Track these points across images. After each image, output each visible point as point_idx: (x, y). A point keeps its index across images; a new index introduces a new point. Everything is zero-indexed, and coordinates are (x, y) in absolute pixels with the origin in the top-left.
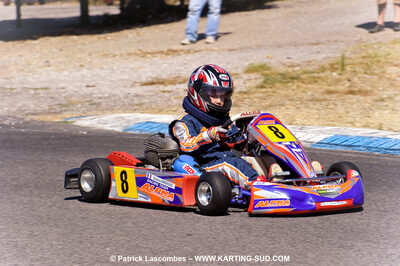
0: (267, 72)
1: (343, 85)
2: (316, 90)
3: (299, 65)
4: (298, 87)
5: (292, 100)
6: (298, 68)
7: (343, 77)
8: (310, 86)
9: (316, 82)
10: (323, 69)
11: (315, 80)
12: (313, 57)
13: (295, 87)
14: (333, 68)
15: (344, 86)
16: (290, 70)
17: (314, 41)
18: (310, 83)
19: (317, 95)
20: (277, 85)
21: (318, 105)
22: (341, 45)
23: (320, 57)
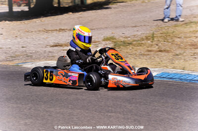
0: (114, 40)
1: (154, 47)
2: (142, 50)
3: (129, 37)
4: (132, 48)
5: (131, 55)
6: (129, 39)
7: (153, 43)
8: (138, 48)
9: (141, 46)
10: (143, 39)
11: (140, 45)
12: (136, 33)
13: (131, 48)
14: (147, 38)
15: (156, 48)
16: (126, 39)
17: (133, 25)
18: (138, 46)
19: (143, 52)
20: (122, 47)
21: (145, 57)
22: (148, 27)
23: (139, 33)
